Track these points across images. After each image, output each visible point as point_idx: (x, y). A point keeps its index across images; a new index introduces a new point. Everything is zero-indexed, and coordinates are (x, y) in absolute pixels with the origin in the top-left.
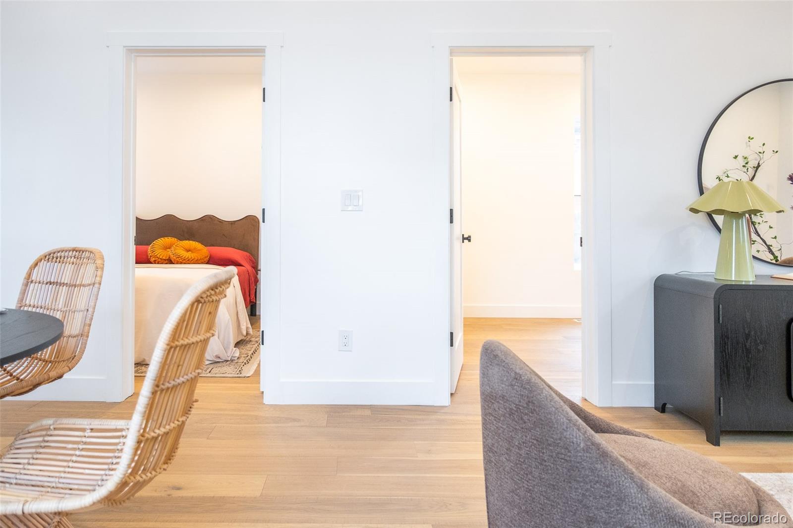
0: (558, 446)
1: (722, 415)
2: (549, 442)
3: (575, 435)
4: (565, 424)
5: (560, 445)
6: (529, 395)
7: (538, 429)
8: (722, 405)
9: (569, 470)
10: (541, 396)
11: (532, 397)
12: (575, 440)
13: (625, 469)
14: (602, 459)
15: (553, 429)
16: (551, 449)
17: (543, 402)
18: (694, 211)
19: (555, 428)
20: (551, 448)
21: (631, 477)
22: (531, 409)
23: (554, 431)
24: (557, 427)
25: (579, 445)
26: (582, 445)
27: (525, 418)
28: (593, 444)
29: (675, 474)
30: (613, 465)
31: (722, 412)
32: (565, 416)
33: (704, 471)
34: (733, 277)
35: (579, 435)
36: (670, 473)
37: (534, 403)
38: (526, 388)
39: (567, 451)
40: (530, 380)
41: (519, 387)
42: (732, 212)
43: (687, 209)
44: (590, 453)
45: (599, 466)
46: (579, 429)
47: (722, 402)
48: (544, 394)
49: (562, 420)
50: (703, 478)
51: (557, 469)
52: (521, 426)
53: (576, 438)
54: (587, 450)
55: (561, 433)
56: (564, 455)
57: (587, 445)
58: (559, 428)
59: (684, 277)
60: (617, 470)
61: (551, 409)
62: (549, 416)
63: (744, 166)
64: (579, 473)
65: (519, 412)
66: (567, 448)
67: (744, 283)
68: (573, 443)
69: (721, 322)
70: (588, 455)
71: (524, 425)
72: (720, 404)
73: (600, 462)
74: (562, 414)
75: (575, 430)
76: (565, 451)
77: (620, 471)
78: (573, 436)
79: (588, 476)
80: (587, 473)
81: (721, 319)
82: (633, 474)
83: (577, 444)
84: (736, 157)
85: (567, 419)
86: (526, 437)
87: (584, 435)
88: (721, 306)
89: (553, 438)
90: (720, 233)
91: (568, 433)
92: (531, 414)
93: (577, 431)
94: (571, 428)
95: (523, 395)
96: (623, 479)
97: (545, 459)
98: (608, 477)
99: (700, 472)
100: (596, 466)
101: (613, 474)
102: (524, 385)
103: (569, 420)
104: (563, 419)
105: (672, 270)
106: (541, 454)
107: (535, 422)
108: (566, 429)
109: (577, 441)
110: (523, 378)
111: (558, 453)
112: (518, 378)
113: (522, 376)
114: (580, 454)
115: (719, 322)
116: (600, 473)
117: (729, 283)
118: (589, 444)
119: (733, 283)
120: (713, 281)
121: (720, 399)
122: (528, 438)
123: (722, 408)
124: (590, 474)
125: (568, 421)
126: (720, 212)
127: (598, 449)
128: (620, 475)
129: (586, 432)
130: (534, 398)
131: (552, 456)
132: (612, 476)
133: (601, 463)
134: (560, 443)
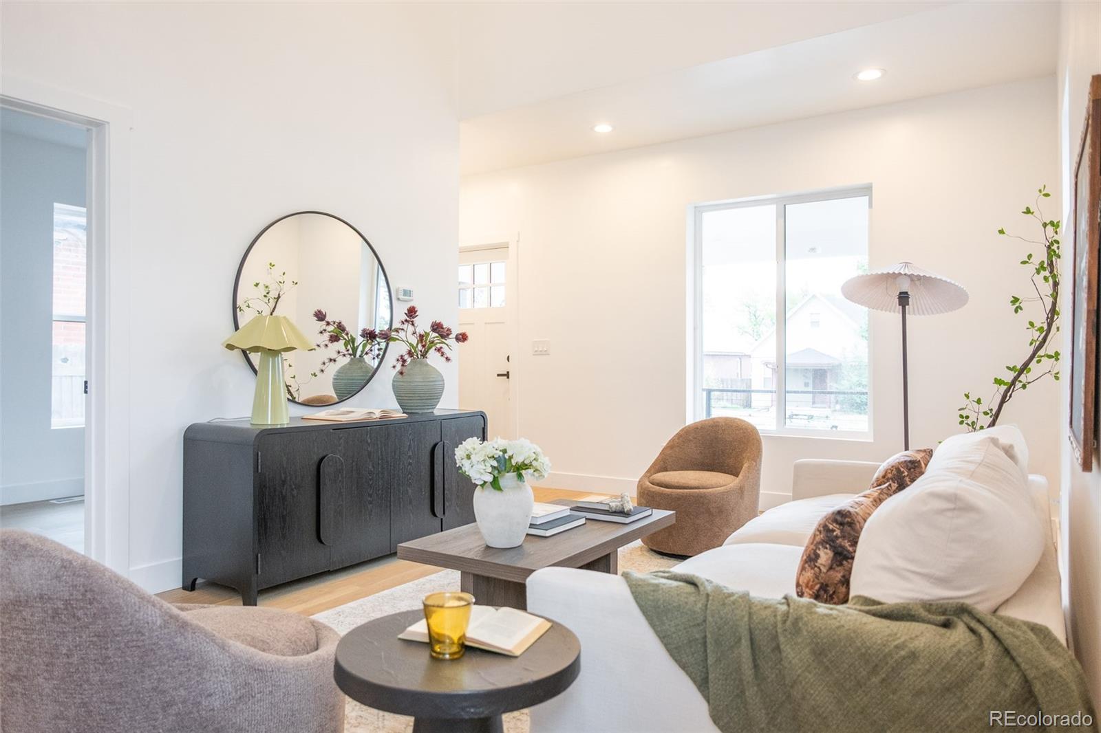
0: (128, 633)
1: (259, 573)
2: (115, 633)
3: (149, 613)
4: (137, 603)
5: (131, 631)
6: (86, 583)
7: (100, 622)
8: (259, 563)
9: (141, 658)
10: (103, 579)
11: (91, 584)
12: (151, 618)
13: (206, 634)
14: (182, 631)
15: (122, 614)
16: (118, 641)
17: (107, 587)
18: (230, 347)
19: (124, 612)
20: (118, 638)
21: (212, 640)
22: (90, 599)
23: (122, 617)
24: (127, 611)
25: (154, 623)
26: (158, 623)
27: (80, 613)
28: (171, 617)
29: (243, 631)
30: (195, 633)
31: (259, 570)
32: (135, 595)
33: (269, 619)
34: (269, 421)
35: (155, 612)
36: (238, 632)
37: (94, 591)
38: (81, 576)
39: (139, 635)
40: (85, 564)
41: (69, 576)
42: (269, 350)
43: (222, 344)
44: (168, 628)
45: (178, 640)
46: (154, 606)
47: (259, 559)
48: (107, 577)
49: (133, 601)
50: (269, 625)
51: (126, 661)
52: (72, 626)
53: (151, 616)
54: (165, 625)
55: (133, 616)
56: (137, 641)
57: (164, 621)
58: (129, 611)
59: (218, 424)
60: (198, 637)
61: (118, 592)
62: (116, 601)
63: (265, 296)
64: (154, 657)
65: (70, 608)
66: (140, 632)
67: (279, 427)
68: (148, 623)
69: (260, 471)
70: (166, 631)
71: (78, 623)
72: (257, 561)
73: (179, 635)
74: (132, 593)
75: (150, 607)
76: (137, 636)
77: (201, 637)
78: (147, 615)
79: (165, 655)
80: (165, 652)
81: (259, 467)
82: (214, 636)
83: (153, 622)
84: (257, 285)
85: (139, 598)
86: (80, 637)
87: (160, 610)
88: (260, 453)
89: (121, 625)
90: (256, 375)
91: (142, 613)
92: (89, 606)
93: (153, 608)
94: (145, 607)
95: (76, 586)
96: (205, 644)
97: (110, 655)
98: (189, 648)
99: (266, 622)
100: (176, 640)
101: (194, 642)
102: (77, 573)
103: (142, 598)
104: (134, 598)
105: (203, 418)
106: (104, 651)
107: (94, 614)
108: (138, 610)
109: (153, 620)
110: (75, 564)
111: (128, 642)
112: (68, 566)
113: (73, 561)
114: (156, 633)
115: (258, 471)
116: (180, 647)
117: (265, 428)
118: (167, 618)
119: (270, 427)
120: (248, 426)
121: (257, 556)
122: (84, 637)
123: (259, 566)
124: (168, 652)
125: (140, 600)
126: (256, 349)
127: (178, 621)
128: (202, 641)
129: (162, 606)
130: (94, 584)
131: (119, 649)
132: (193, 645)
133: (182, 635)
134: (130, 629)
